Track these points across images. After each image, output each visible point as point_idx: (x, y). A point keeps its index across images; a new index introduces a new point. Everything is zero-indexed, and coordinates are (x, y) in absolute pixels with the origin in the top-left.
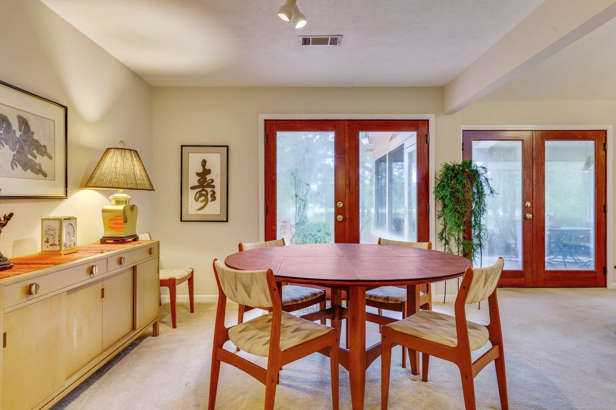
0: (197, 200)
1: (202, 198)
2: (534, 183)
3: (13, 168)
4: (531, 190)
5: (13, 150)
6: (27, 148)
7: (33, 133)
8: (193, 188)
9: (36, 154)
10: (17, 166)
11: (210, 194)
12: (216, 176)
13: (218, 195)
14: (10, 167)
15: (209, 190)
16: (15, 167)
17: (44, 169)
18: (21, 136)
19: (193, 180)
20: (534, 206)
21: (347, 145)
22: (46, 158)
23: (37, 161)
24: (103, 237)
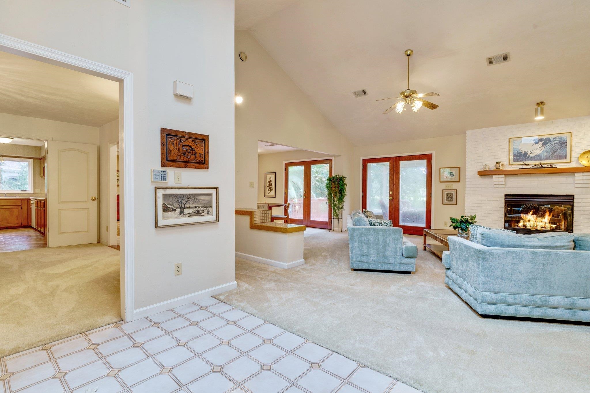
0: (268, 190)
1: (270, 190)
2: (394, 182)
4: (392, 186)
8: (268, 186)
11: (271, 188)
12: (273, 183)
13: (273, 189)
15: (271, 187)
19: (268, 184)
20: (394, 194)
21: (307, 170)
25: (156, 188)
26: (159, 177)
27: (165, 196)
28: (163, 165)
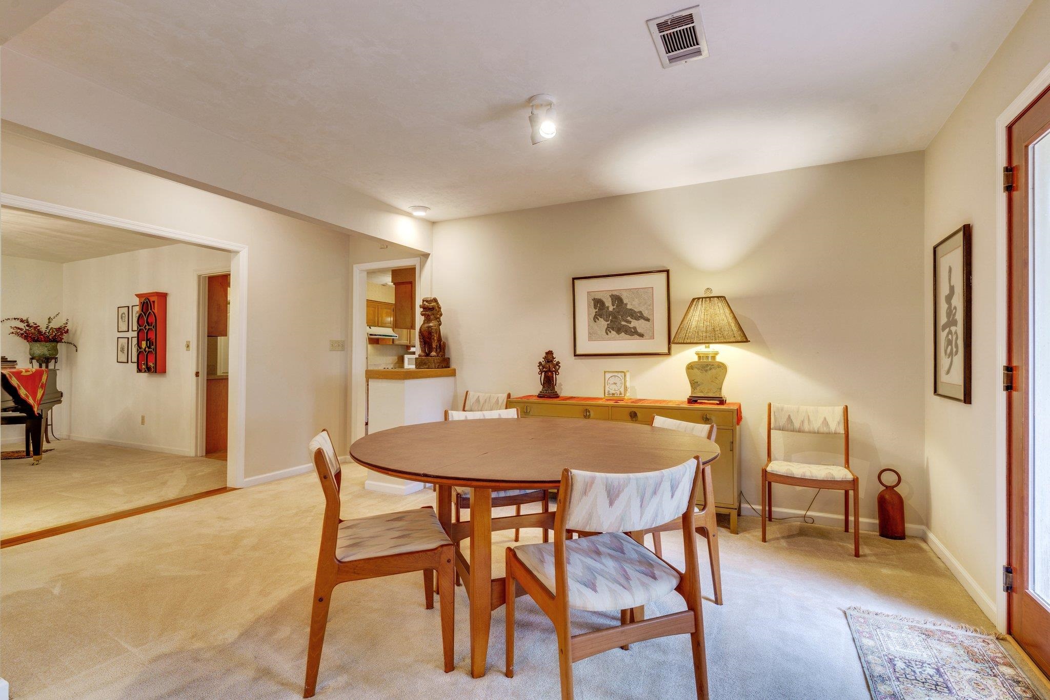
3: (607, 334)
5: (607, 321)
6: (620, 317)
7: (626, 304)
9: (631, 320)
10: (610, 332)
12: (958, 298)
13: (960, 342)
14: (605, 333)
16: (609, 332)
17: (639, 330)
18: (614, 309)
22: (642, 321)
23: (632, 325)
24: (690, 397)
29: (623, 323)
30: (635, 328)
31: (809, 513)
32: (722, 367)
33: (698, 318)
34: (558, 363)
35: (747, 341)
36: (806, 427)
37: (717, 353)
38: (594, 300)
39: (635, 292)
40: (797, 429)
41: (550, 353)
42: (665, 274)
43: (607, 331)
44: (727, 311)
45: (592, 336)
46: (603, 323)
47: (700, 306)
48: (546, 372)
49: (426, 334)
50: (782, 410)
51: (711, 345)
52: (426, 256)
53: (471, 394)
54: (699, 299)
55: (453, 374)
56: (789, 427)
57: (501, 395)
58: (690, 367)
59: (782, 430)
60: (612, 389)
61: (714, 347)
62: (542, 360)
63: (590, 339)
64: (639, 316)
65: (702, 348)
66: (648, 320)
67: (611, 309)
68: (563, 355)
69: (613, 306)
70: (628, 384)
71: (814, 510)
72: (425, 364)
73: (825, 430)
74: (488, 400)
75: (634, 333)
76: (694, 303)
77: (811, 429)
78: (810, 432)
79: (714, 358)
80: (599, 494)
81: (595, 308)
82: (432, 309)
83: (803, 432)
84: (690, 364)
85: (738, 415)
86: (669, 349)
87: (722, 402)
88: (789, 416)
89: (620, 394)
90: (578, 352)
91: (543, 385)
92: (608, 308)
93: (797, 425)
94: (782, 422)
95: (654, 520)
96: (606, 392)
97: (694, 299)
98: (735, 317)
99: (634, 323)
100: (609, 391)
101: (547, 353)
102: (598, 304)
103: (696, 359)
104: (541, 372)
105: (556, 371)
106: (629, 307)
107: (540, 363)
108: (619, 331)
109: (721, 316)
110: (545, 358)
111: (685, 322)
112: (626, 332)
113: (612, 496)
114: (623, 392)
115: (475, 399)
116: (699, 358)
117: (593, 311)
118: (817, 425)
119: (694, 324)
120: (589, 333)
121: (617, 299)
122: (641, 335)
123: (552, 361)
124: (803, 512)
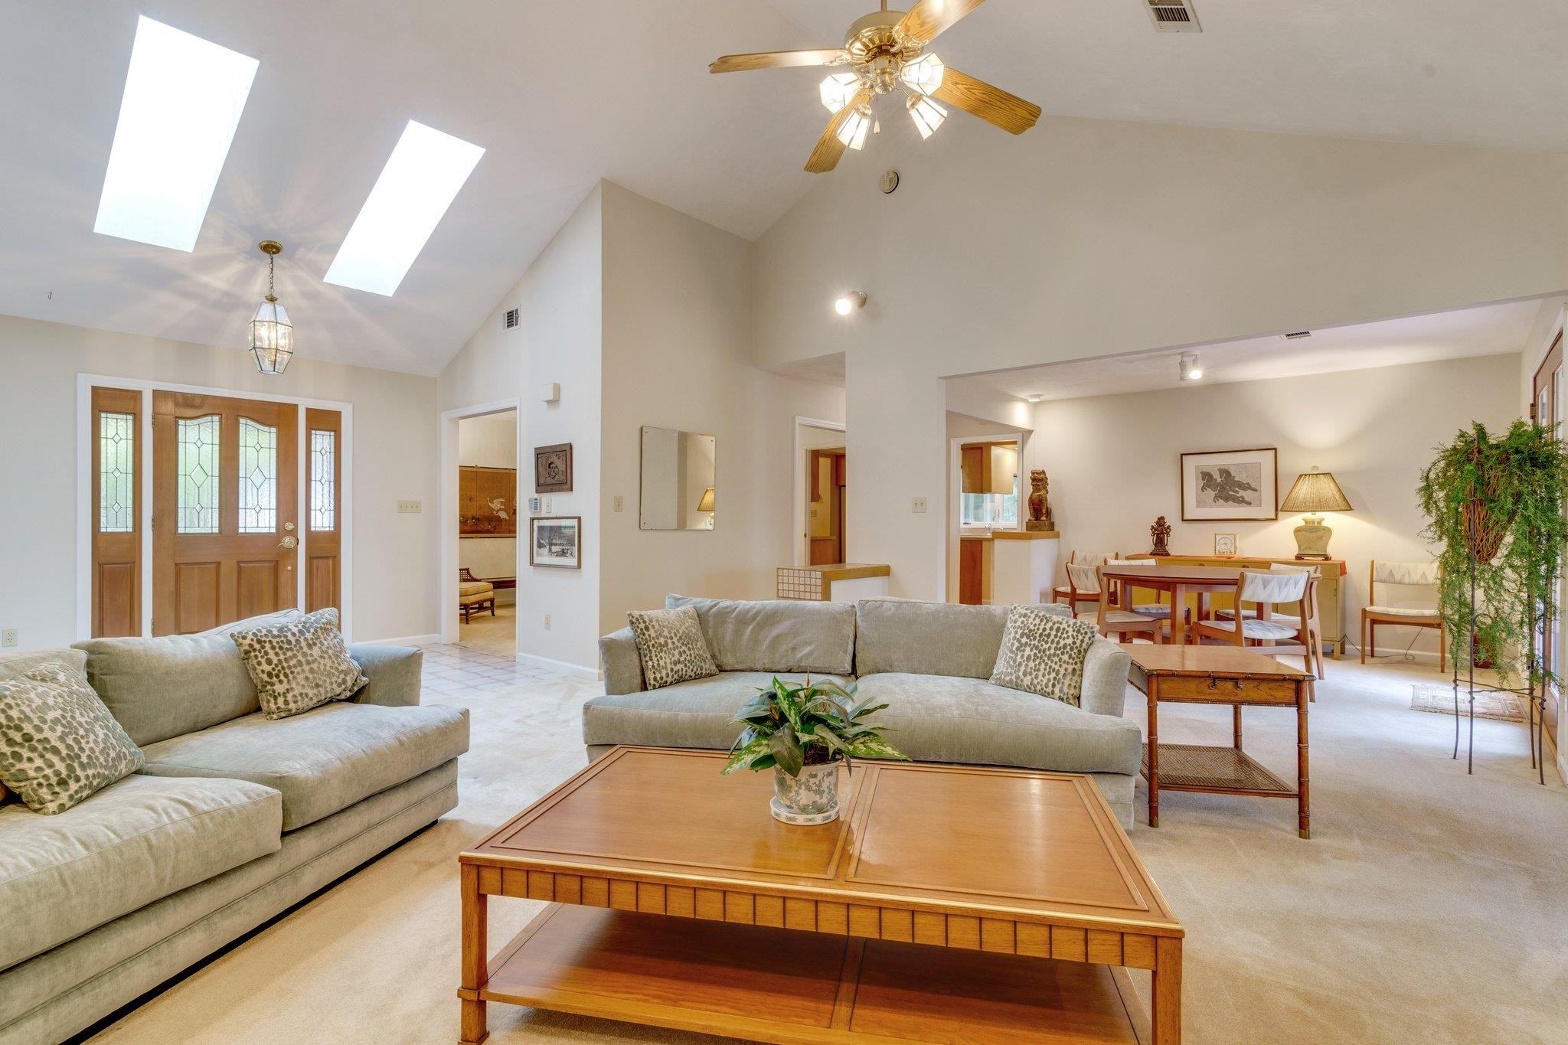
3: (1215, 502)
5: (1215, 491)
6: (1228, 487)
7: (1234, 477)
9: (1239, 490)
10: (1218, 500)
14: (1212, 501)
17: (1247, 499)
18: (1222, 481)
22: (1250, 491)
23: (1239, 495)
24: (1297, 553)
25: (532, 520)
26: (533, 506)
27: (541, 528)
28: (537, 492)
29: (1231, 493)
30: (1242, 497)
31: (1410, 652)
32: (1328, 532)
33: (1304, 490)
34: (1169, 527)
35: (1351, 509)
36: (1407, 580)
37: (1323, 520)
38: (1202, 473)
39: (1244, 467)
40: (1398, 581)
41: (1161, 519)
42: (1272, 453)
43: (1215, 499)
44: (1332, 485)
45: (1200, 504)
46: (1211, 493)
47: (1307, 482)
48: (1158, 534)
49: (1037, 501)
50: (1384, 565)
51: (1317, 513)
52: (1030, 432)
53: (1078, 553)
54: (1306, 475)
55: (1057, 536)
56: (1390, 580)
57: (1108, 554)
58: (1298, 531)
59: (1384, 582)
60: (1221, 548)
61: (1319, 515)
62: (1154, 524)
63: (1198, 506)
64: (1247, 487)
65: (1309, 515)
66: (1256, 490)
67: (1219, 480)
68: (1172, 520)
69: (1221, 478)
70: (1237, 544)
71: (1413, 650)
72: (1037, 527)
73: (1424, 582)
74: (1094, 559)
75: (1242, 501)
76: (1302, 479)
77: (1411, 581)
78: (1409, 584)
79: (1319, 523)
80: (1259, 583)
81: (1203, 480)
82: (1042, 480)
83: (1404, 584)
84: (1296, 529)
85: (1342, 568)
86: (1276, 515)
87: (1327, 558)
88: (1391, 571)
89: (1231, 552)
90: (1185, 518)
91: (1156, 545)
92: (1216, 480)
93: (1398, 578)
94: (1384, 576)
95: (1285, 599)
96: (1217, 550)
97: (1301, 476)
98: (1340, 490)
99: (1242, 493)
100: (1219, 550)
101: (1159, 519)
102: (1207, 478)
103: (1303, 524)
104: (1154, 534)
105: (1168, 534)
106: (1236, 479)
107: (1152, 527)
108: (1226, 499)
109: (1327, 488)
110: (1157, 522)
111: (1293, 495)
112: (1234, 501)
113: (1265, 584)
114: (1233, 551)
115: (1082, 558)
116: (1306, 522)
117: (1201, 483)
118: (1416, 577)
119: (1301, 496)
120: (1197, 501)
121: (1225, 473)
122: (1249, 504)
123: (1163, 525)
124: (1405, 651)
